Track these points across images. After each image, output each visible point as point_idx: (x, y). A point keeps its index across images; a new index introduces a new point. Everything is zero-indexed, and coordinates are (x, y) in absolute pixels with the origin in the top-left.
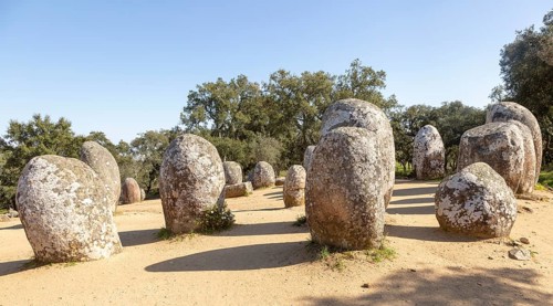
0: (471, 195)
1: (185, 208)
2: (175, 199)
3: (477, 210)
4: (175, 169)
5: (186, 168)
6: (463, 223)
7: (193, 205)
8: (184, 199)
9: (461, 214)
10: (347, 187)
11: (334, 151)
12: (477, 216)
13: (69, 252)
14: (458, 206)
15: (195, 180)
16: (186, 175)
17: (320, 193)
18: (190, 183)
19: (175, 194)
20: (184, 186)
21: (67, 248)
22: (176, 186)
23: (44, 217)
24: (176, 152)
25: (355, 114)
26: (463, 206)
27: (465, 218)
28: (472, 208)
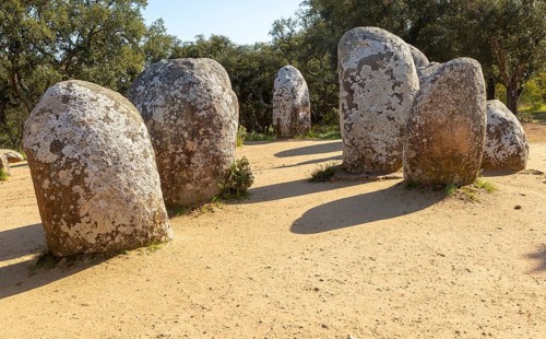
0: (504, 129)
1: (206, 165)
2: (189, 154)
3: (512, 144)
4: (193, 109)
5: (210, 107)
6: (502, 157)
7: (218, 160)
8: (206, 151)
9: (499, 149)
10: (472, 118)
11: (462, 81)
12: (512, 150)
13: (152, 228)
14: (495, 141)
15: (221, 125)
16: (211, 117)
17: (441, 126)
18: (215, 129)
19: (191, 146)
20: (206, 133)
21: (151, 223)
22: (194, 134)
23: (122, 177)
24: (191, 84)
25: (388, 44)
26: (500, 141)
27: (503, 152)
28: (507, 143)
